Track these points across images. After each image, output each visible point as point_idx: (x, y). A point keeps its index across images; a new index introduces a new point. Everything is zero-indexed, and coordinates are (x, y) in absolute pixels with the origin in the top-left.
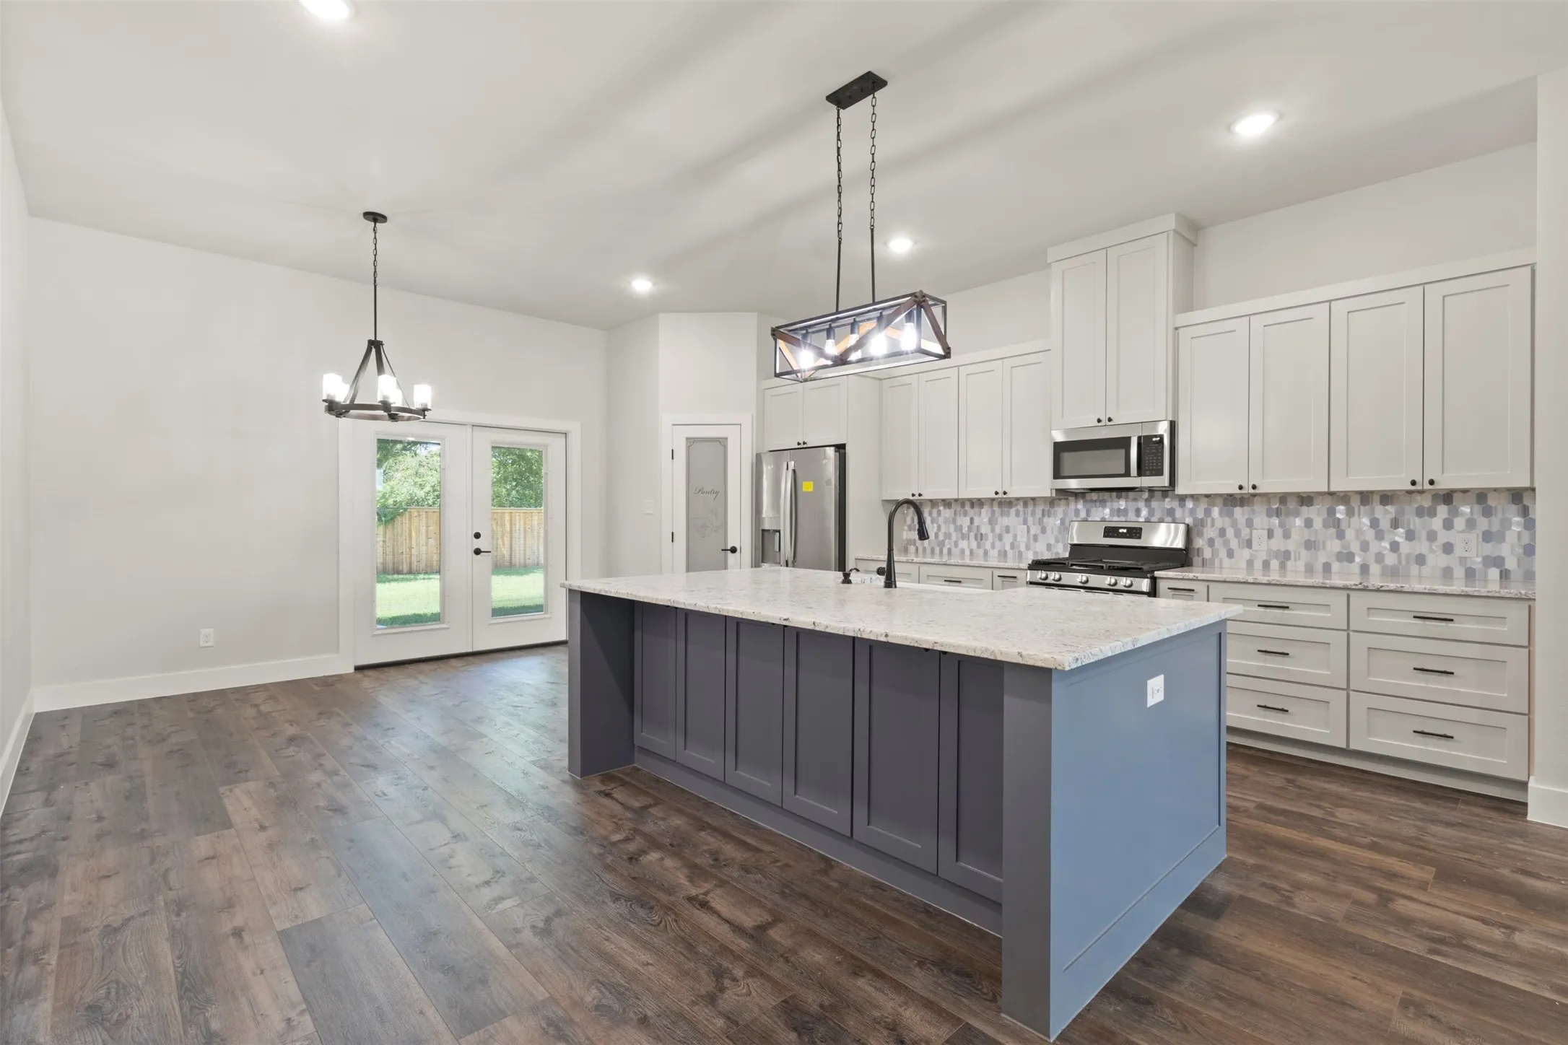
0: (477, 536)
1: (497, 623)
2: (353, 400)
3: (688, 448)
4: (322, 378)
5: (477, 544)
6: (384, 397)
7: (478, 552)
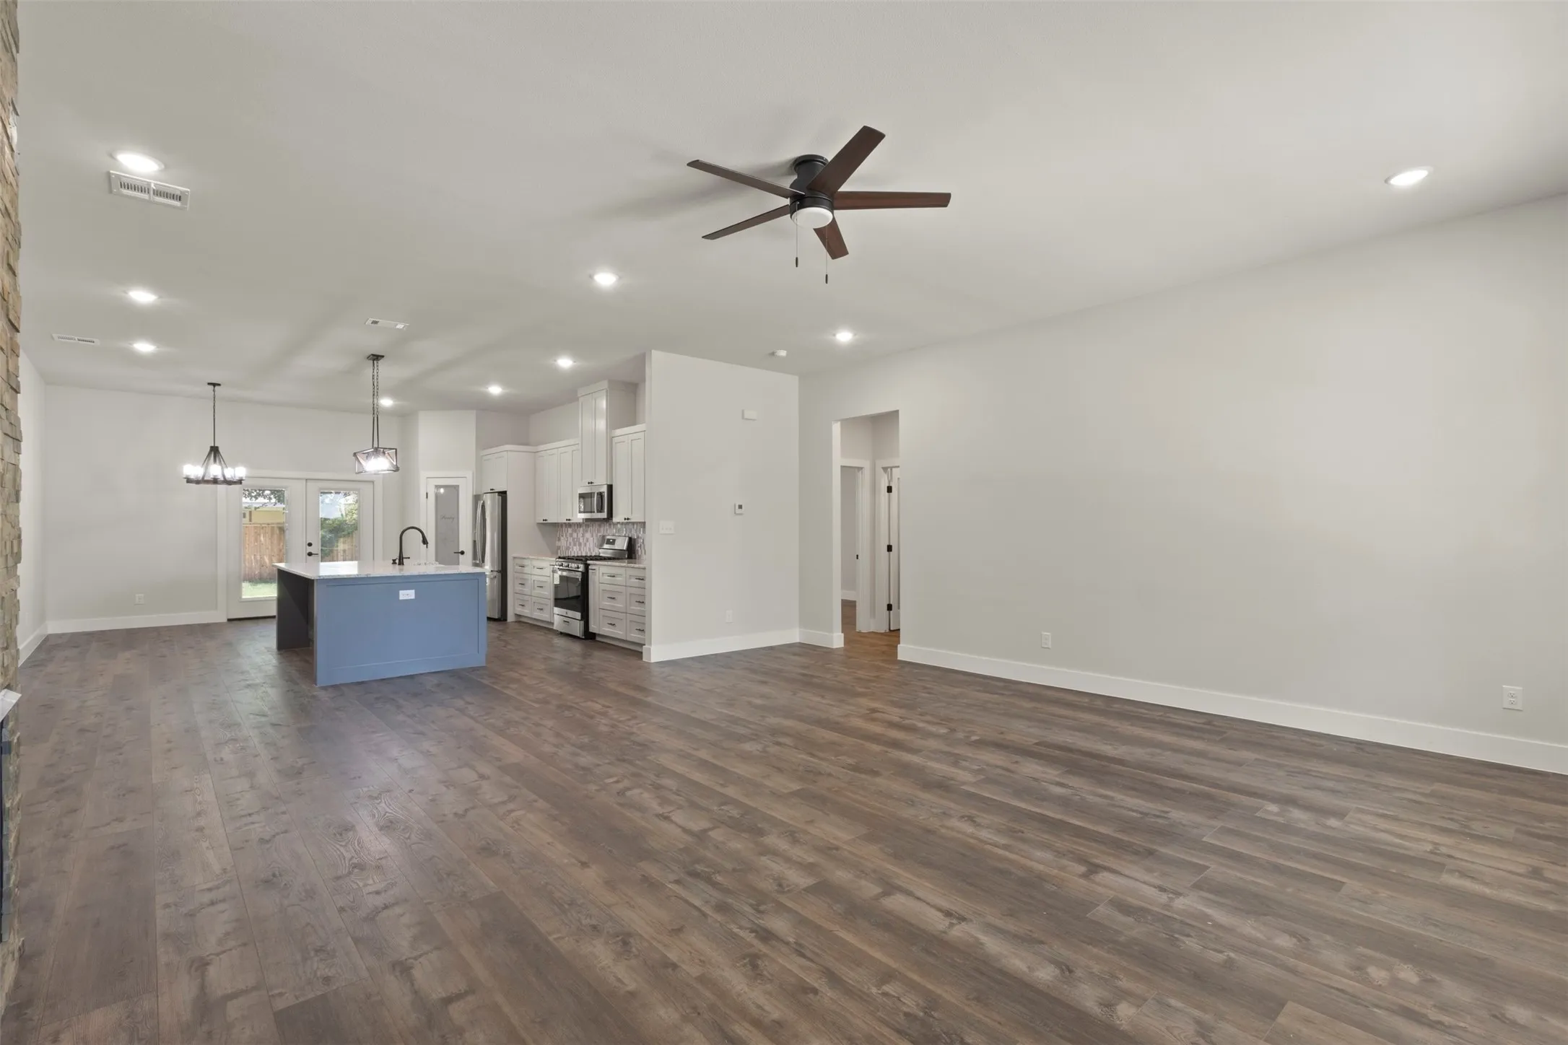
0: (310, 545)
2: (203, 478)
3: (436, 492)
4: (182, 468)
5: (310, 549)
6: (214, 476)
7: (310, 554)
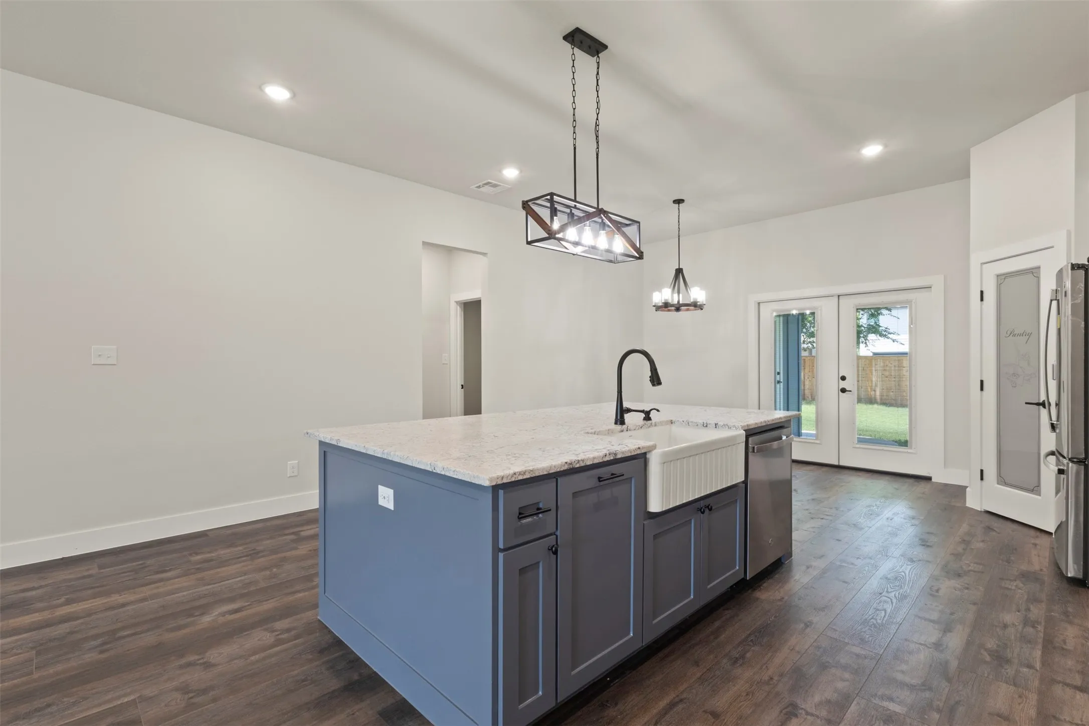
0: (843, 378)
1: (860, 448)
3: (999, 286)
5: (843, 384)
7: (843, 390)
